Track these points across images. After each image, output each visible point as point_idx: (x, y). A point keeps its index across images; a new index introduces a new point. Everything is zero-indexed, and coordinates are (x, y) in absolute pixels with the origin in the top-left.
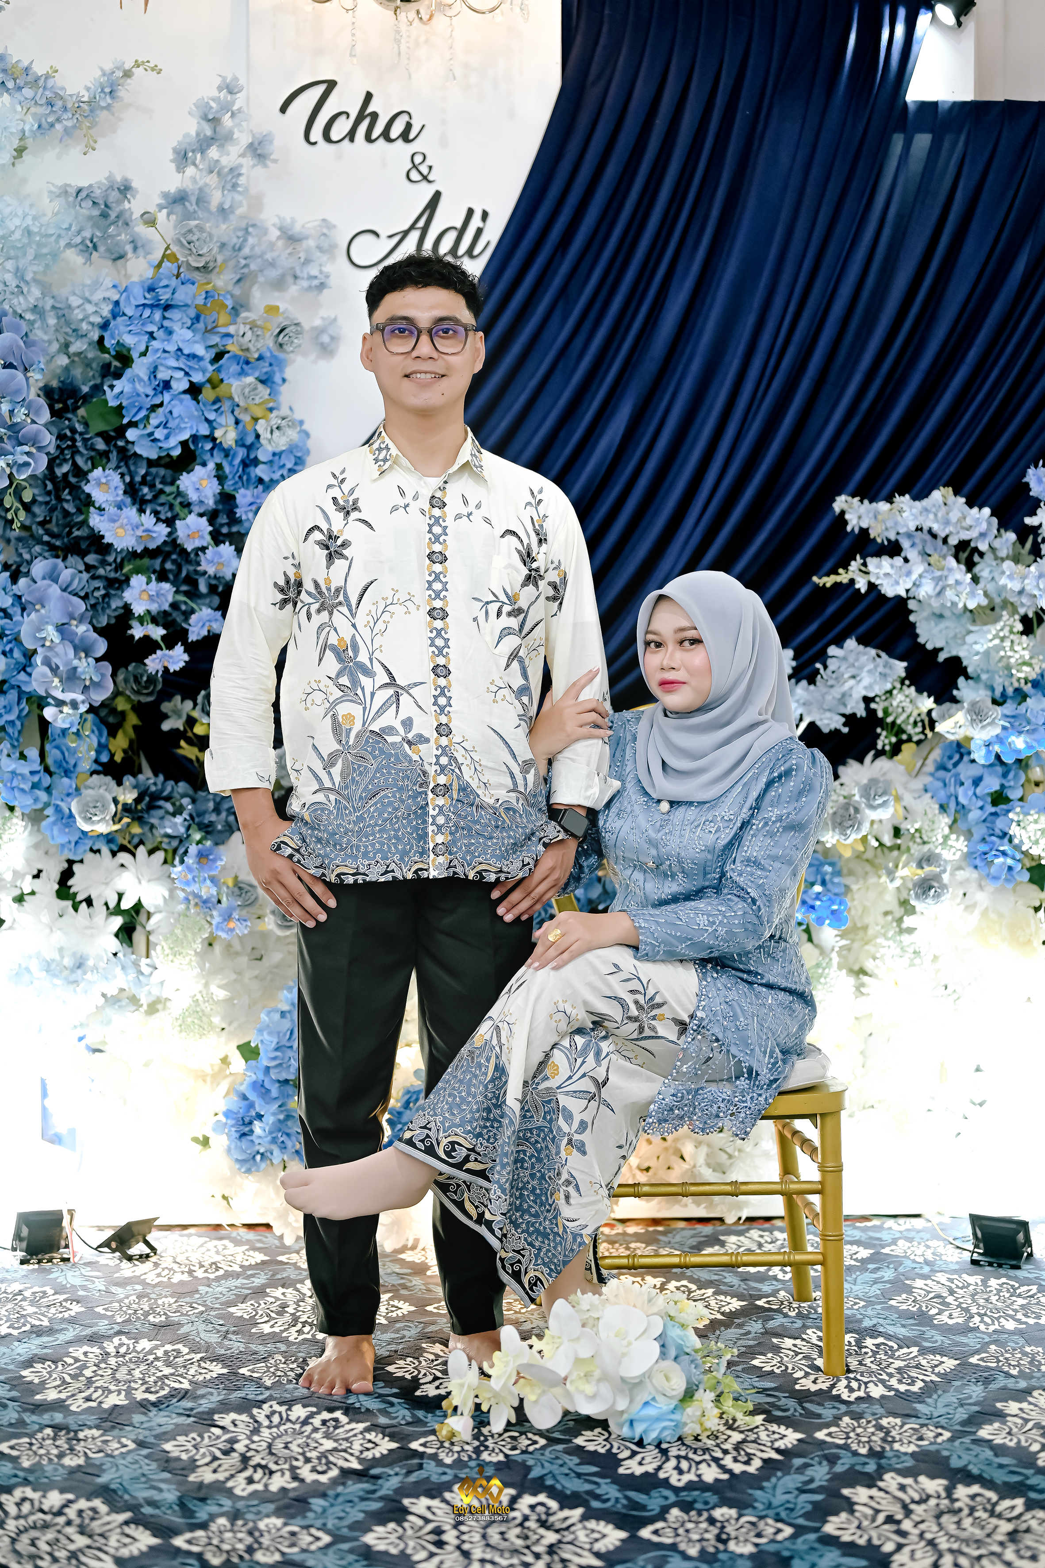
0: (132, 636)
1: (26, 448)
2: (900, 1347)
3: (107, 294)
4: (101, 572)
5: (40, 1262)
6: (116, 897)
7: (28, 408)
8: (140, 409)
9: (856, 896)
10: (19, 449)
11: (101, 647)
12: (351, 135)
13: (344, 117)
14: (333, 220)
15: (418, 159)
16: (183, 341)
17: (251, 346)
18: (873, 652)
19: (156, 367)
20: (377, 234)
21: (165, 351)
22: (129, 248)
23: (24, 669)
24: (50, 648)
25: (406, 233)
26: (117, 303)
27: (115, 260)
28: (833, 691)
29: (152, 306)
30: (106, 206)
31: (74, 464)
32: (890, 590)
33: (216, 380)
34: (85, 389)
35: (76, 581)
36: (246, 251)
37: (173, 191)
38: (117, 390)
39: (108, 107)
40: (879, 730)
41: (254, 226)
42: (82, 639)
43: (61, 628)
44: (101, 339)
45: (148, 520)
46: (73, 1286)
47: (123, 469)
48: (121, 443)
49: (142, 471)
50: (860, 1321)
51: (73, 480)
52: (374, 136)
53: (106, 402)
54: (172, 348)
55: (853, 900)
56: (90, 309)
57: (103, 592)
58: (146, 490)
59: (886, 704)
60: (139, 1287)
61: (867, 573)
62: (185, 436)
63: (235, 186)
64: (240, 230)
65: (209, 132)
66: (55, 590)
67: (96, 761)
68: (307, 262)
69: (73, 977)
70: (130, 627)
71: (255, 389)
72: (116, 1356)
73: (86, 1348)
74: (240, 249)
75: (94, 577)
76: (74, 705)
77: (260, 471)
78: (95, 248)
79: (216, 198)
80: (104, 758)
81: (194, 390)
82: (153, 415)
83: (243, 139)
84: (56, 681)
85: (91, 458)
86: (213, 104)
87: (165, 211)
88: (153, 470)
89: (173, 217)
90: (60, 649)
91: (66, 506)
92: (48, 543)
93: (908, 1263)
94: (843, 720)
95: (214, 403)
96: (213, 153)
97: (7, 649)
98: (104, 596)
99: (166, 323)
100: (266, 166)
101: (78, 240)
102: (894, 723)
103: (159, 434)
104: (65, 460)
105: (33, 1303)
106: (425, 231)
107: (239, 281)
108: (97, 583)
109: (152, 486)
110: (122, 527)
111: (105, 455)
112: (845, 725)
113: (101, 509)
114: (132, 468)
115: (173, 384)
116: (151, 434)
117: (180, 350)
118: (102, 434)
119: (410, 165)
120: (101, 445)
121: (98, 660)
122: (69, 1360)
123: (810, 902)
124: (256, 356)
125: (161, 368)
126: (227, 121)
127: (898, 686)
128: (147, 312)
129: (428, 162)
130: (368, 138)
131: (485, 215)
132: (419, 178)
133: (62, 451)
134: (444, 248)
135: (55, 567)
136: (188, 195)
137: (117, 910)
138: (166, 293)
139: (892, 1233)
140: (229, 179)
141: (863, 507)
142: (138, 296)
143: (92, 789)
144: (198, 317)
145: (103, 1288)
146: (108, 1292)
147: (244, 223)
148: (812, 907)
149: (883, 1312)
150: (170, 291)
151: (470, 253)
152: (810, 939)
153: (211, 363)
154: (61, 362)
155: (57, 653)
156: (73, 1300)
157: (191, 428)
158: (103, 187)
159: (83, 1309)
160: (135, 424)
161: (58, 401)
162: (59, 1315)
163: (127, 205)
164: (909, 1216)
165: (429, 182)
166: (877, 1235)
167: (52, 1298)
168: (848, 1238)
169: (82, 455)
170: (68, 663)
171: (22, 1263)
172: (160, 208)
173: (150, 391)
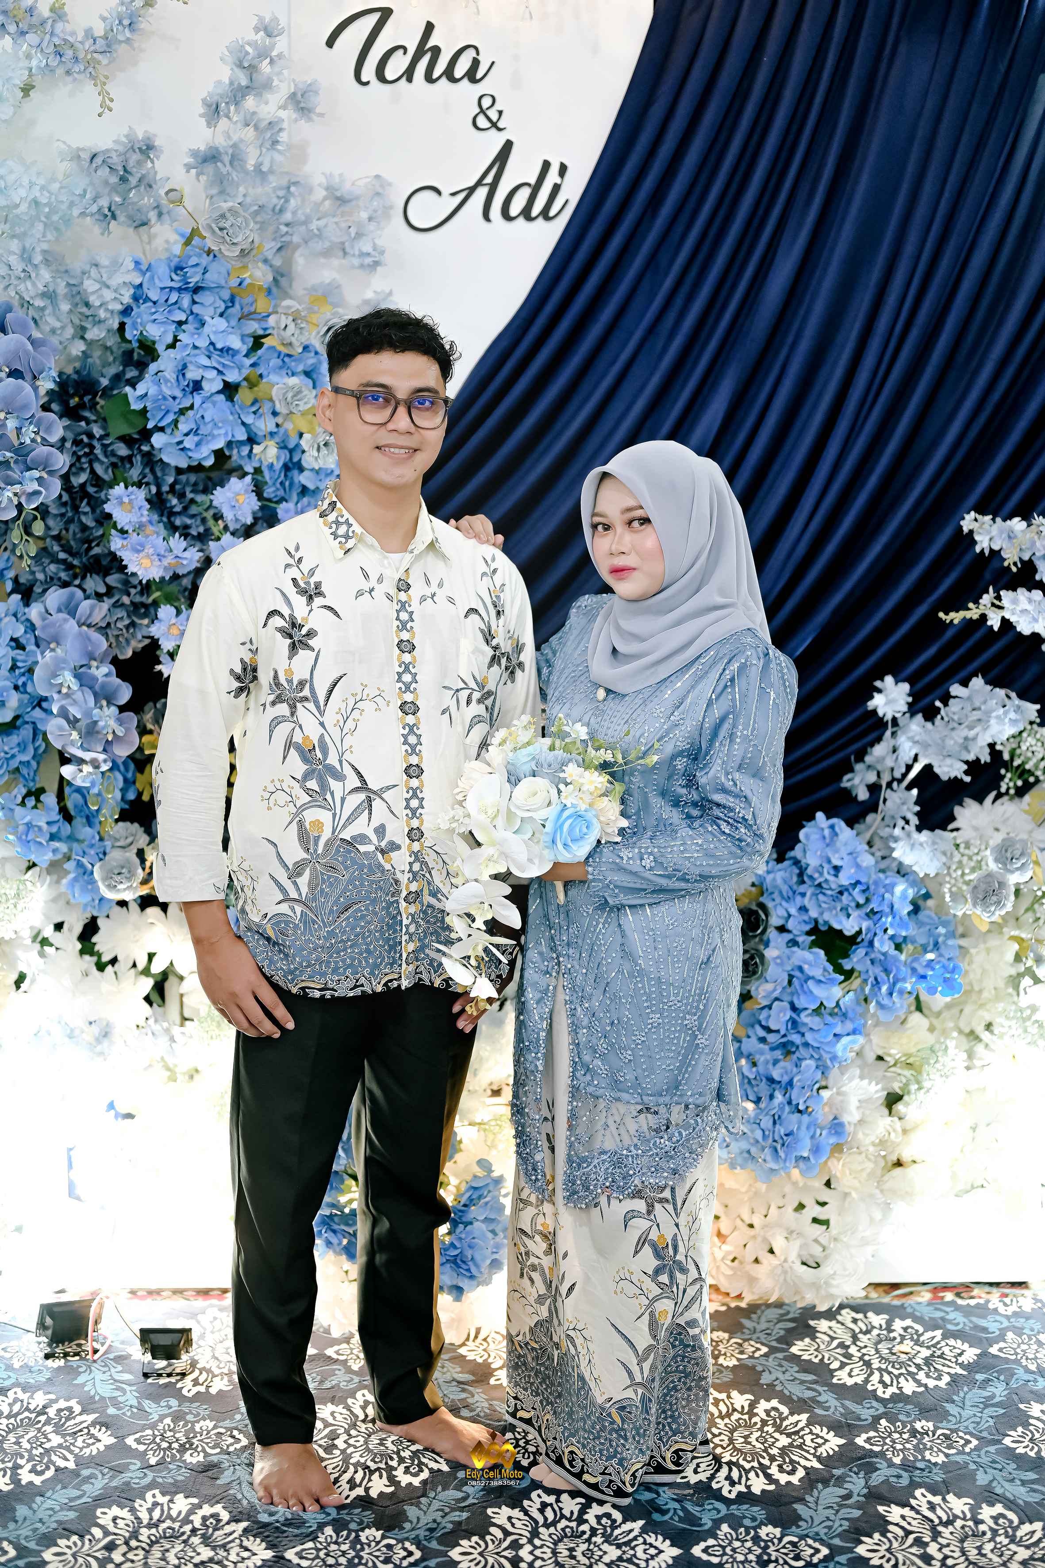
0: (158, 674)
1: (36, 474)
3: (128, 278)
4: (123, 598)
5: (66, 1355)
6: (146, 958)
7: (38, 425)
8: (168, 412)
9: (975, 959)
10: (27, 474)
11: (125, 693)
12: (409, 74)
13: (401, 51)
14: (386, 175)
15: (486, 103)
16: (215, 333)
17: (294, 340)
18: (1002, 693)
19: (185, 366)
20: (438, 192)
21: (195, 347)
22: (152, 215)
23: (39, 705)
24: (67, 696)
25: (471, 190)
26: (140, 284)
27: (136, 227)
28: (954, 734)
29: (180, 290)
30: (125, 170)
31: (93, 471)
32: (1025, 627)
33: (254, 378)
34: (105, 382)
35: (97, 611)
36: (288, 216)
37: (202, 148)
38: (140, 391)
39: (128, 41)
40: (1003, 771)
41: (295, 183)
42: (103, 686)
43: (77, 672)
44: (122, 326)
45: (177, 543)
46: (102, 1398)
47: (149, 478)
48: (145, 448)
49: (171, 480)
50: (973, 1475)
51: (91, 490)
52: (436, 75)
53: (128, 404)
54: (203, 343)
55: (970, 963)
56: (108, 295)
57: (127, 622)
58: (175, 501)
59: (1014, 747)
60: (174, 1402)
61: (1001, 608)
62: (219, 444)
63: (275, 142)
64: (281, 188)
65: (244, 82)
66: (71, 626)
67: (123, 799)
68: (359, 235)
69: (99, 1048)
70: (159, 663)
71: (300, 392)
73: (115, 1511)
74: (282, 211)
75: (117, 605)
76: (95, 764)
77: (305, 479)
78: (114, 217)
79: (253, 157)
80: (131, 796)
81: (230, 390)
82: (182, 419)
83: (283, 90)
84: (75, 735)
85: (114, 465)
86: (249, 49)
87: (193, 171)
88: (183, 478)
89: (203, 178)
90: (78, 696)
91: (84, 519)
92: (64, 561)
93: (1020, 1373)
94: (965, 767)
95: (253, 404)
96: (250, 102)
97: (20, 683)
98: (127, 627)
99: (196, 309)
100: (310, 120)
101: (94, 208)
102: (1021, 766)
103: (189, 443)
104: (82, 469)
105: (59, 1429)
106: (493, 187)
107: (280, 249)
108: (121, 613)
109: (181, 496)
110: (148, 556)
111: (129, 459)
112: (966, 773)
113: (123, 532)
114: (159, 474)
115: (204, 384)
116: (179, 442)
117: (212, 343)
118: (123, 439)
119: (478, 110)
120: (123, 450)
121: (122, 709)
122: (97, 1532)
123: (920, 970)
124: (300, 350)
125: (190, 367)
126: (265, 66)
127: (1029, 727)
128: (174, 297)
129: (498, 107)
130: (429, 78)
131: (563, 169)
132: (488, 125)
133: (79, 458)
134: (516, 208)
135: (72, 596)
136: (220, 153)
137: (146, 972)
138: (196, 273)
139: (998, 1318)
140: (268, 135)
141: (995, 526)
142: (163, 277)
143: (117, 840)
144: (232, 300)
145: (134, 1402)
146: (141, 1409)
147: (284, 182)
148: (924, 977)
149: (998, 1458)
150: (200, 270)
151: (545, 214)
152: (919, 1008)
153: (246, 356)
154: (77, 348)
155: (75, 702)
156: (102, 1424)
157: (226, 434)
158: (121, 149)
159: (113, 1440)
160: (162, 429)
161: (73, 396)
162: (87, 1451)
163: (150, 165)
164: (1014, 1284)
165: (500, 129)
166: (982, 1323)
167: (79, 1419)
168: (950, 1327)
169: (102, 463)
170: (88, 713)
171: (47, 1357)
172: (188, 167)
173: (178, 393)
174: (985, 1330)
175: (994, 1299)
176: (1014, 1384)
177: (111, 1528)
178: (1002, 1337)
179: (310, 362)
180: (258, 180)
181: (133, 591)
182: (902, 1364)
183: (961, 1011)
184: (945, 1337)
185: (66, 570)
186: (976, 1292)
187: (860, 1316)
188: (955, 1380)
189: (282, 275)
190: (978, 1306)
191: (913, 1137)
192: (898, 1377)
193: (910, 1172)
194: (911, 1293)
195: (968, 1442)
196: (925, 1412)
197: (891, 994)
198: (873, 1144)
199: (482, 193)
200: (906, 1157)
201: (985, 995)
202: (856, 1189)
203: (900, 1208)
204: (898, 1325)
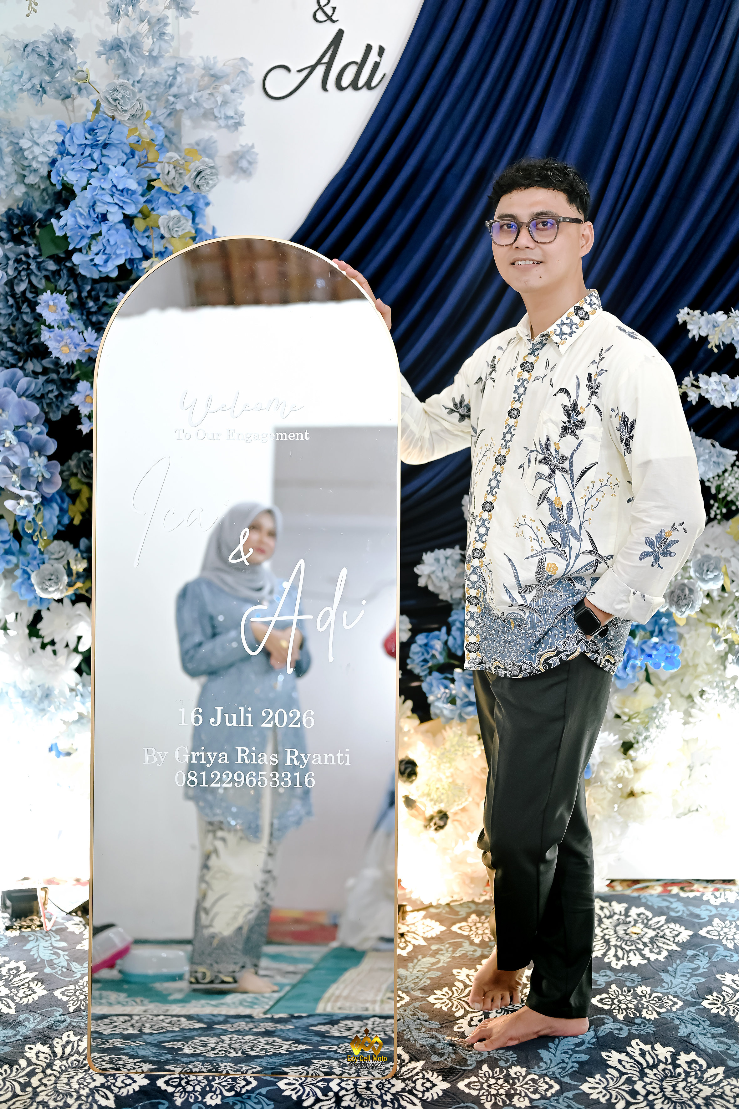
0: (80, 431)
2: (709, 1067)
3: (52, 138)
4: (54, 376)
5: (21, 927)
6: (76, 639)
8: (83, 237)
9: (689, 642)
11: (52, 447)
14: (249, 58)
16: (117, 178)
17: (175, 182)
18: (708, 442)
19: (95, 203)
20: (288, 70)
21: (102, 189)
22: (74, 91)
24: (10, 449)
25: (313, 68)
26: (63, 142)
27: (63, 99)
30: (50, 56)
31: (30, 282)
32: (716, 402)
33: (146, 211)
34: (40, 216)
35: (33, 386)
36: (174, 90)
37: (109, 39)
38: (62, 222)
40: (712, 502)
41: (181, 65)
42: (36, 441)
43: (17, 431)
44: (49, 174)
45: (91, 334)
46: (42, 960)
47: (72, 286)
48: (68, 264)
49: (88, 288)
50: (676, 1028)
51: (29, 295)
53: (55, 233)
54: (107, 186)
55: (685, 645)
56: (37, 150)
57: (56, 393)
58: (91, 304)
59: (719, 483)
61: (698, 388)
62: (121, 261)
63: (162, 35)
64: (171, 69)
66: (13, 397)
67: (59, 522)
68: (225, 103)
69: (41, 706)
70: (81, 423)
71: (179, 221)
72: (62, 1059)
73: (39, 1047)
74: (171, 86)
75: (48, 381)
76: (29, 499)
78: (45, 92)
79: (147, 43)
80: (66, 521)
81: (128, 220)
82: (94, 242)
84: (15, 478)
85: (47, 278)
87: (104, 57)
88: (98, 286)
89: (112, 62)
91: (25, 317)
92: (11, 349)
93: (721, 949)
95: (145, 231)
96: (143, 5)
98: (57, 397)
99: (104, 160)
100: (188, 16)
101: (29, 86)
102: (725, 498)
103: (99, 260)
104: (22, 280)
105: (7, 983)
106: (329, 66)
107: (170, 114)
108: (51, 387)
109: (96, 299)
110: (66, 345)
111: (58, 272)
113: (50, 327)
114: (80, 283)
115: (109, 216)
116: (92, 260)
117: (115, 186)
119: (317, 7)
120: (52, 266)
121: (50, 458)
122: (23, 1063)
123: (648, 651)
124: (180, 190)
125: (98, 204)
127: (730, 469)
128: (88, 152)
129: (332, 4)
131: (381, 51)
132: (325, 18)
133: (19, 272)
134: (347, 80)
135: (14, 375)
136: (121, 42)
137: (76, 650)
138: (103, 133)
139: (709, 907)
140: (156, 29)
141: (703, 318)
142: (80, 136)
143: (53, 554)
144: (133, 154)
145: (65, 964)
146: (69, 969)
147: (173, 64)
148: (650, 656)
149: (696, 1017)
150: (107, 131)
151: (368, 85)
152: (648, 679)
153: (143, 195)
154: (20, 191)
155: (16, 453)
156: (39, 980)
157: (126, 253)
158: (47, 41)
159: (45, 992)
160: (80, 250)
161: (17, 226)
162: (25, 1000)
163: (71, 53)
164: (724, 881)
165: (334, 21)
166: (697, 911)
167: (23, 976)
168: (672, 914)
169: (36, 276)
170: (24, 461)
171: (7, 928)
172: (99, 54)
173: (90, 223)
174: (698, 916)
175: (708, 893)
176: (714, 959)
177: (34, 1060)
178: (710, 923)
179: (190, 198)
180: (151, 63)
181: (62, 371)
182: (633, 942)
183: (682, 680)
184: (667, 921)
185: (13, 355)
186: (696, 886)
187: (606, 904)
188: (671, 954)
189: (173, 135)
190: (695, 898)
191: (643, 775)
192: (628, 952)
193: (640, 800)
194: (647, 887)
195: (675, 1003)
196: (645, 980)
197: (625, 667)
198: (612, 779)
199: (320, 70)
200: (637, 788)
201: (700, 669)
202: (599, 813)
203: (633, 827)
204: (634, 912)
